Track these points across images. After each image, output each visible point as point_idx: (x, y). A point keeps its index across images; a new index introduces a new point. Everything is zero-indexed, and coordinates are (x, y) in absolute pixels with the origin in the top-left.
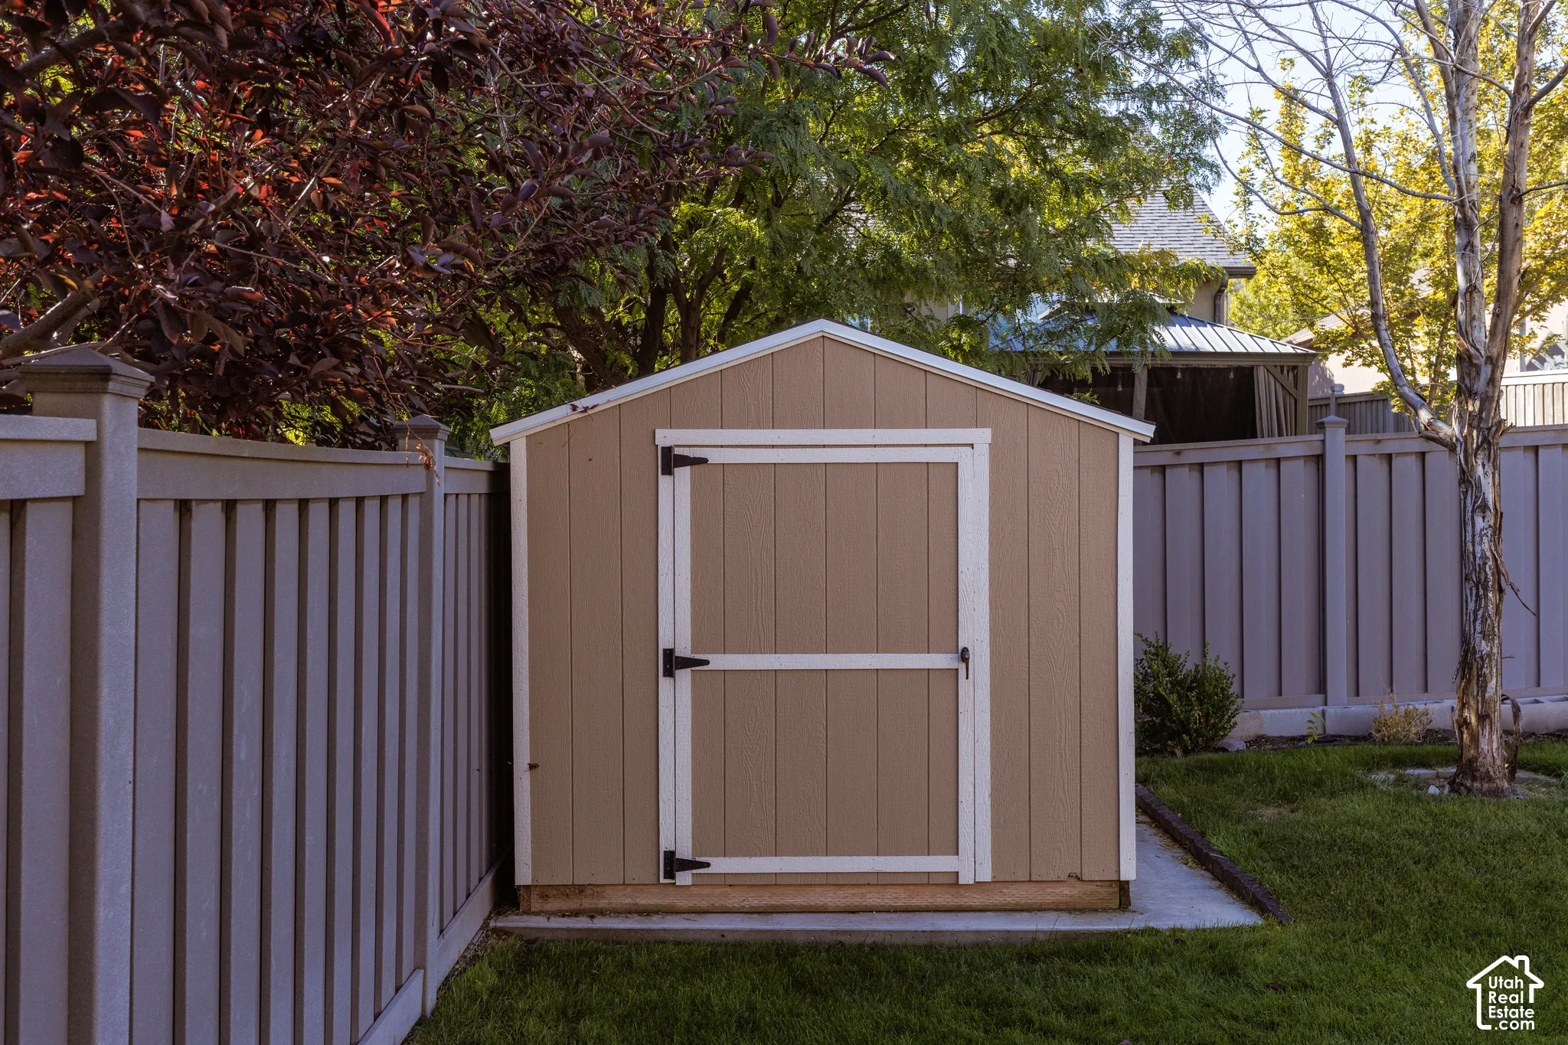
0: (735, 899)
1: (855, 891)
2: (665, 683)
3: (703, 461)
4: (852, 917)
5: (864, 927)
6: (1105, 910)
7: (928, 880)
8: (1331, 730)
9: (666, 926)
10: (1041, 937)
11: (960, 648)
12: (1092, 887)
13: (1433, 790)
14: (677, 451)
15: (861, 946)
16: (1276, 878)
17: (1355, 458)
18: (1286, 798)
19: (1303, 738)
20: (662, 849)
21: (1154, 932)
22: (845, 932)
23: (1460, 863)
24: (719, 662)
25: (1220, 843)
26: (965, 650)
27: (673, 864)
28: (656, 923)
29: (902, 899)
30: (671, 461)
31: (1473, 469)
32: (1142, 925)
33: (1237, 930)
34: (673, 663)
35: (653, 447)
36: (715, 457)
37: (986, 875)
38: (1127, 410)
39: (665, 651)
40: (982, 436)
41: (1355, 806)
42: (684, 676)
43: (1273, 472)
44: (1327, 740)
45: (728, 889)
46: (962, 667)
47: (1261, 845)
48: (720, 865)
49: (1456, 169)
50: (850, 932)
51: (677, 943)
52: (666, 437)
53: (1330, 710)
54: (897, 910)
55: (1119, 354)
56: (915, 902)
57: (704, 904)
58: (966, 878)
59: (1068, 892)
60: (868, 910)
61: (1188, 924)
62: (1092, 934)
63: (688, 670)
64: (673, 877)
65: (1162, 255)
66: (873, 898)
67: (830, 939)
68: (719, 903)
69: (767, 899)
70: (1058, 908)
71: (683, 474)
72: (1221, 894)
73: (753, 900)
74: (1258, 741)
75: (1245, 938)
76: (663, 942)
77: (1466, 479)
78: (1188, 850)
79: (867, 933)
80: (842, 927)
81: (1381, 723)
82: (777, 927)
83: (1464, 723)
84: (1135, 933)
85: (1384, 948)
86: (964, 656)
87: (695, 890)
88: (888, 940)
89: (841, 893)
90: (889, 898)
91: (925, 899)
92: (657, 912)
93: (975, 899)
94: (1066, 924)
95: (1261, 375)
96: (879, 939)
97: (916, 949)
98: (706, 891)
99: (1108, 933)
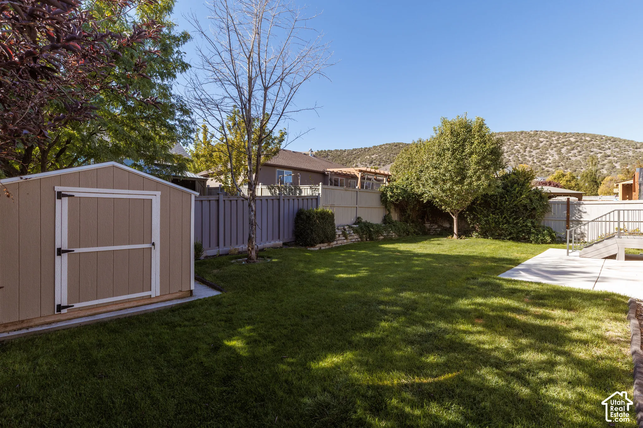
0: (82, 313)
1: (122, 304)
2: (58, 258)
3: (73, 196)
4: (122, 311)
5: (126, 313)
6: (187, 297)
7: (143, 298)
8: (221, 253)
9: (58, 326)
10: (173, 306)
11: (152, 242)
12: (184, 293)
13: (243, 263)
14: (63, 193)
15: (125, 318)
16: (222, 284)
17: (224, 201)
18: (218, 268)
19: (215, 255)
20: (56, 304)
21: (200, 299)
22: (119, 315)
23: (255, 275)
24: (77, 250)
25: (208, 279)
26: (153, 243)
27: (60, 308)
28: (54, 326)
29: (135, 304)
30: (60, 195)
31: (251, 204)
32: (197, 298)
33: (218, 296)
34: (60, 252)
35: (54, 192)
36: (76, 195)
37: (158, 294)
38: (194, 189)
39: (58, 249)
40: (159, 193)
41: (232, 268)
42: (65, 256)
43: (209, 203)
44: (220, 255)
45: (80, 311)
46: (153, 247)
47: (217, 278)
48: (77, 305)
49: (249, 149)
50: (122, 315)
51: (64, 330)
52: (58, 189)
53: (221, 249)
54: (134, 307)
55: (176, 176)
56: (139, 304)
57: (72, 317)
58: (153, 296)
59: (178, 295)
60: (126, 308)
61: (207, 296)
62: (185, 303)
63: (67, 254)
64: (60, 311)
65: (180, 155)
66: (127, 305)
67: (116, 318)
68: (76, 315)
69: (94, 311)
70: (176, 299)
71: (65, 200)
72: (210, 289)
73: (89, 313)
74: (206, 257)
75: (220, 297)
76: (58, 330)
77: (250, 205)
78: (200, 281)
79: (127, 314)
80: (119, 314)
81: (230, 251)
82: (99, 318)
83: (249, 250)
84: (196, 300)
85: (247, 294)
86: (153, 244)
87: (68, 314)
88: (133, 315)
89: (117, 306)
90: (132, 304)
91: (142, 302)
92: (53, 323)
93: (155, 300)
94: (179, 302)
95: (197, 182)
96: (130, 315)
97: (142, 315)
98: (71, 313)
99: (189, 302)
